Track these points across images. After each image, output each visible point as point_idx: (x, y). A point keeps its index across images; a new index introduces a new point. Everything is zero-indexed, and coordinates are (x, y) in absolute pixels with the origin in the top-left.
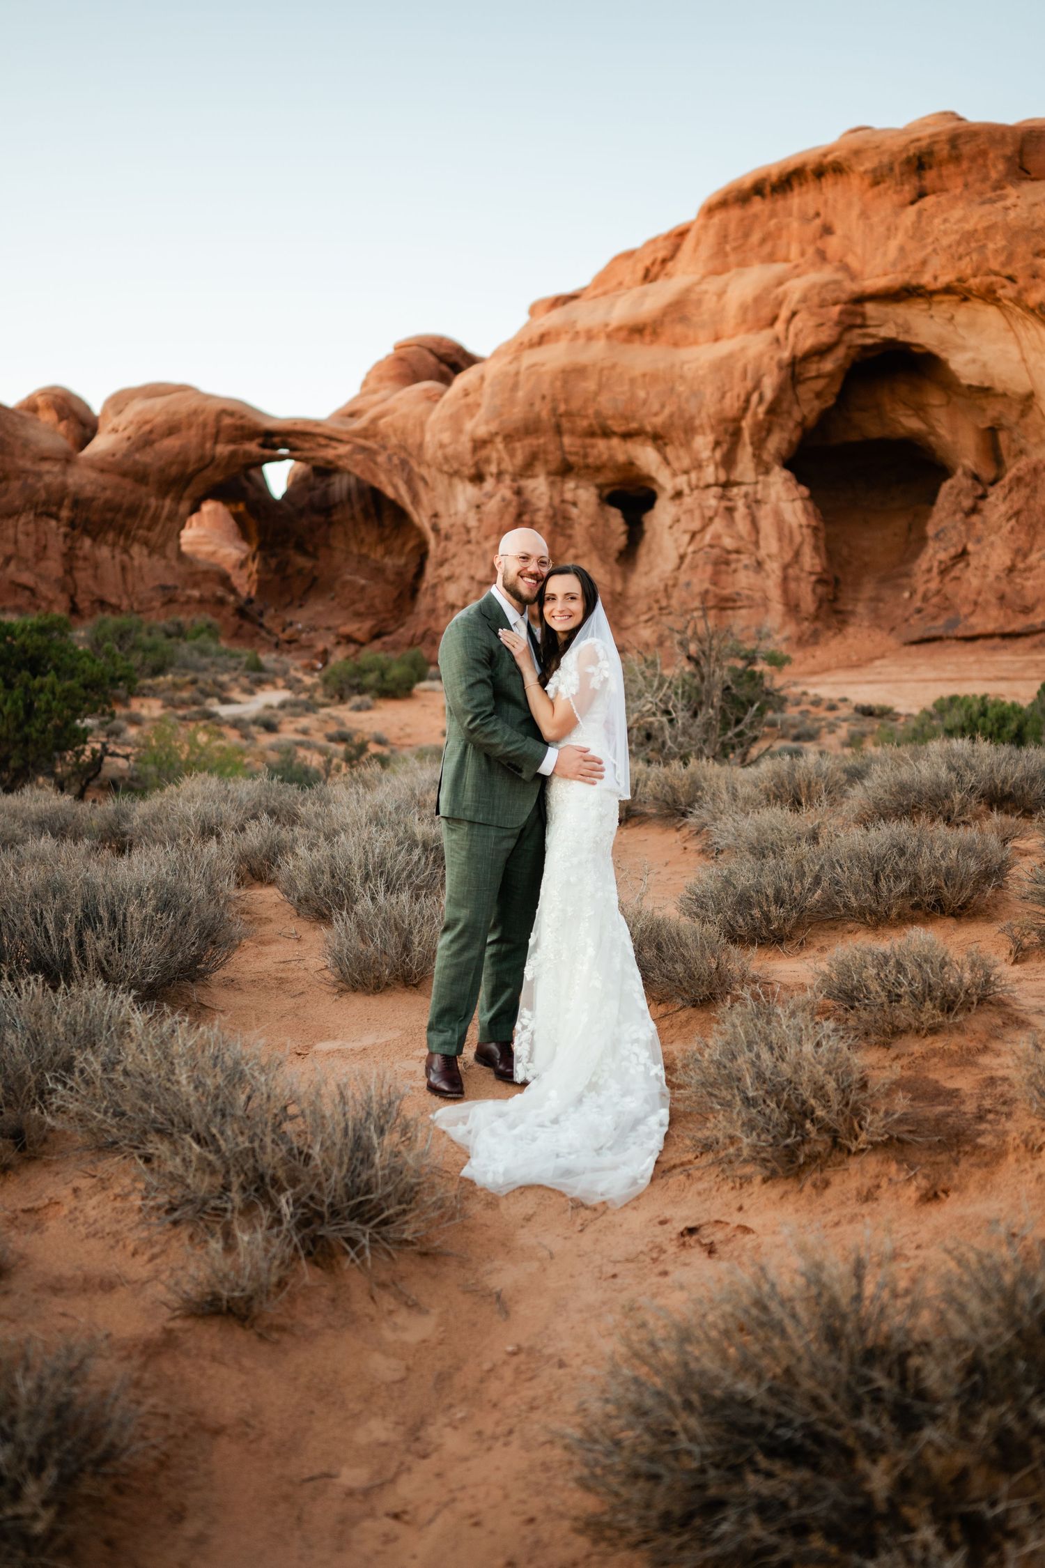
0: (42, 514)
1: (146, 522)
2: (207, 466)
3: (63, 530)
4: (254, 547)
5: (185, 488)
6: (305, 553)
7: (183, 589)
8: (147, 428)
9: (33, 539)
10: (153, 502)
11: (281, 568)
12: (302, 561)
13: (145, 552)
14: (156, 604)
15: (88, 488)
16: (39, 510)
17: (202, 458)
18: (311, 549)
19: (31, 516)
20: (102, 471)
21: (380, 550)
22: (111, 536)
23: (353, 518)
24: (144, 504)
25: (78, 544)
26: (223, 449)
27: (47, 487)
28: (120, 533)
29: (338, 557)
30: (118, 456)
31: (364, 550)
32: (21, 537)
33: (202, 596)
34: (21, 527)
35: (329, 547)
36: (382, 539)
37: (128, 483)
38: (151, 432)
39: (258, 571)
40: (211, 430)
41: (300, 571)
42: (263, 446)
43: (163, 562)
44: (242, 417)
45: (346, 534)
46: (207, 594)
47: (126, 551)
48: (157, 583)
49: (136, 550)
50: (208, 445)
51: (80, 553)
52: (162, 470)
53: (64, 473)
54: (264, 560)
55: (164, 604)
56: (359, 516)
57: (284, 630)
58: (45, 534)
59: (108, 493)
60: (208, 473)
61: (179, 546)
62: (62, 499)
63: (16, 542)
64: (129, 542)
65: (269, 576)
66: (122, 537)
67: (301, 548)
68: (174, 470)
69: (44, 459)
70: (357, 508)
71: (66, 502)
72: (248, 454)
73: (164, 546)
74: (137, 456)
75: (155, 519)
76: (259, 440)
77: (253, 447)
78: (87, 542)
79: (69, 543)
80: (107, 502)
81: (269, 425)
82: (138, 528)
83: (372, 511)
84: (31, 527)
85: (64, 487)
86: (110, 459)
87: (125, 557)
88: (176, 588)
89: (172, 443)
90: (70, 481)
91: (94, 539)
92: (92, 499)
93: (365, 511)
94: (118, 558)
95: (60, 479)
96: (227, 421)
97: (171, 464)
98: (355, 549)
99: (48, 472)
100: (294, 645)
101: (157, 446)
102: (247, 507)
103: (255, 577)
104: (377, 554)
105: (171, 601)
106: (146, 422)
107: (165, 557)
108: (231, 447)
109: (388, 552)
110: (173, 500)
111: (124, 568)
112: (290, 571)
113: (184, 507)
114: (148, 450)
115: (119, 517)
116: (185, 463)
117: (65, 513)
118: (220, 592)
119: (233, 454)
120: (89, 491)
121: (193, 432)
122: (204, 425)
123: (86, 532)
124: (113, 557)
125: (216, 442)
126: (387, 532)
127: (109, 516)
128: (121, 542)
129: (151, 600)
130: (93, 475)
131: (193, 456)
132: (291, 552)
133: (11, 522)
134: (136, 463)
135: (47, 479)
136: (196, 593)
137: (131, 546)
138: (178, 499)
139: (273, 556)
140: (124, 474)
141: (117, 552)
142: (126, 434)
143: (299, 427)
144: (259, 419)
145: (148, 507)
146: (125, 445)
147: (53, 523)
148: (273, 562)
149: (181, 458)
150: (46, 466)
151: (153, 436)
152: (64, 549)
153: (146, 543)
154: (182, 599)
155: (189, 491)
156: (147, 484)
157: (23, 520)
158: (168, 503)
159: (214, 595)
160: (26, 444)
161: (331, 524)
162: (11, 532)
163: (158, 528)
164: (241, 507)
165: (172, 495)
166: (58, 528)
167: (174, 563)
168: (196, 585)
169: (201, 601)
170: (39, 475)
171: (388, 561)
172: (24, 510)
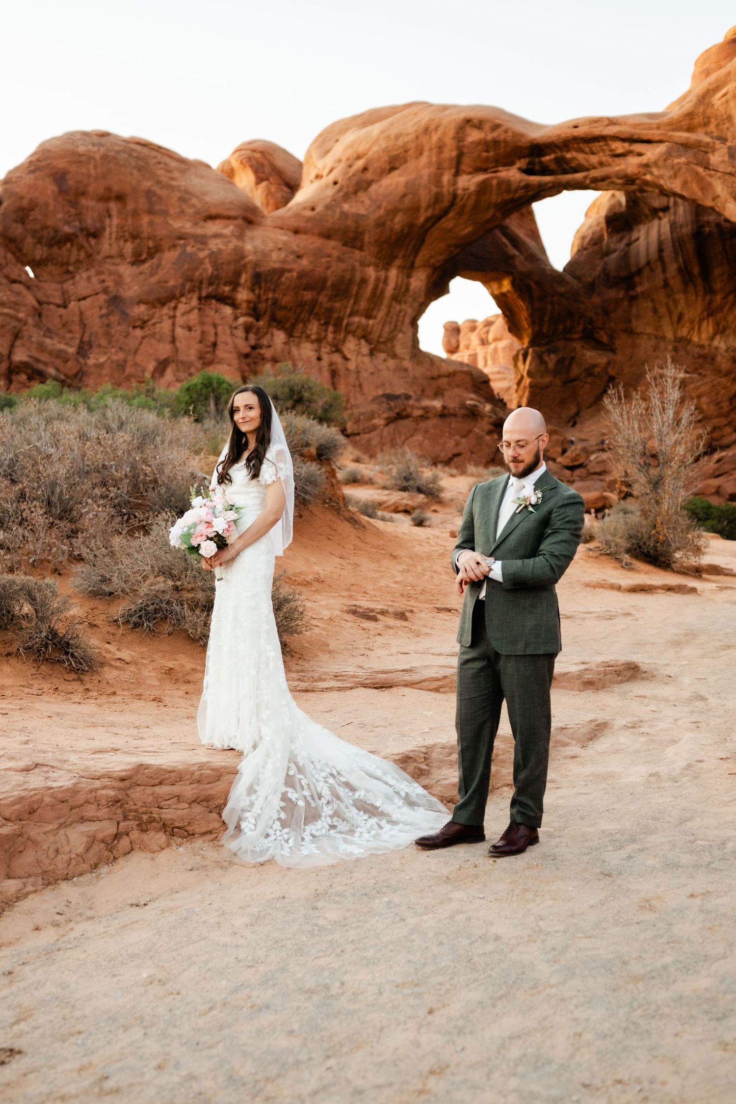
0: (209, 297)
1: (363, 305)
2: (445, 212)
3: (242, 320)
4: (526, 341)
5: (417, 250)
6: (599, 345)
7: (418, 400)
8: (360, 164)
9: (197, 334)
10: (371, 273)
11: (564, 365)
12: (592, 357)
13: (365, 349)
14: (379, 422)
15: (275, 255)
16: (204, 294)
17: (437, 198)
18: (605, 340)
19: (194, 302)
20: (296, 232)
21: (708, 328)
22: (314, 328)
23: (666, 285)
24: (357, 279)
25: (265, 341)
26: (468, 182)
27: (214, 256)
28: (327, 324)
29: (645, 345)
30: (319, 209)
31: (683, 332)
32: (179, 331)
33: (444, 407)
34: (180, 320)
35: (630, 332)
36: (710, 312)
37: (333, 247)
38: (365, 169)
39: (529, 374)
40: (450, 153)
41: (589, 371)
42: (528, 171)
43: (391, 363)
44: (496, 127)
45: (655, 311)
46: (452, 405)
47: (336, 348)
48: (380, 392)
49: (351, 346)
50: (446, 178)
51: (268, 353)
52: (380, 224)
53: (241, 236)
54: (539, 358)
55: (390, 421)
56: (676, 283)
57: (564, 451)
58: (215, 326)
59: (304, 262)
60: (447, 223)
61: (415, 341)
62: (238, 274)
63: (173, 341)
64: (342, 336)
65: (547, 380)
66: (331, 329)
67: (591, 339)
68: (399, 221)
69: (211, 217)
70: (672, 268)
71: (244, 278)
72: (505, 185)
73: (391, 339)
74: (346, 207)
75: (376, 297)
76: (522, 163)
77: (513, 174)
78: (280, 337)
79: (252, 336)
80: (302, 275)
81: (535, 135)
82: (351, 314)
83: (696, 271)
84: (194, 316)
85: (239, 255)
86: (308, 213)
87: (337, 358)
88: (408, 397)
89: (396, 181)
90: (248, 247)
91: (290, 335)
92: (281, 272)
93: (685, 273)
94: (326, 358)
95: (234, 243)
96: (474, 136)
97: (393, 212)
98: (669, 335)
99: (216, 236)
100: (578, 472)
101: (374, 188)
102: (513, 284)
103: (527, 381)
104: (703, 335)
105: (400, 416)
106: (359, 157)
107: (394, 356)
108: (481, 177)
109: (720, 330)
110: (401, 268)
111: (334, 374)
112: (575, 371)
113: (418, 281)
114: (362, 195)
115: (323, 298)
116: (415, 209)
117: (243, 295)
118: (471, 400)
119: (483, 187)
120: (275, 259)
121: (424, 160)
122: (440, 148)
123: (277, 322)
124: (319, 359)
125: (457, 174)
126: (718, 298)
127: (308, 296)
128: (330, 336)
129: (372, 416)
130: (283, 237)
131: (425, 197)
132: (577, 345)
133: (165, 310)
134: (344, 215)
135: (215, 245)
136: (437, 404)
137: (344, 341)
138: (409, 269)
139: (549, 352)
140: (327, 235)
141: (325, 349)
142: (332, 178)
143: (581, 132)
144: (520, 129)
145: (364, 281)
146: (331, 191)
147: (228, 310)
148: (552, 360)
149: (407, 200)
150: (213, 227)
151: (369, 176)
152: (245, 348)
153: (365, 337)
154: (417, 413)
155: (424, 254)
156: (361, 249)
157: (182, 308)
158: (393, 273)
159: (463, 406)
160: (185, 197)
161: (633, 299)
162: (165, 326)
163: (381, 314)
164: (506, 285)
165: (398, 262)
166: (236, 318)
167: (407, 363)
168: (438, 393)
169: (444, 414)
170: (202, 240)
171: (719, 343)
172: (182, 295)
